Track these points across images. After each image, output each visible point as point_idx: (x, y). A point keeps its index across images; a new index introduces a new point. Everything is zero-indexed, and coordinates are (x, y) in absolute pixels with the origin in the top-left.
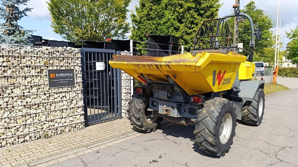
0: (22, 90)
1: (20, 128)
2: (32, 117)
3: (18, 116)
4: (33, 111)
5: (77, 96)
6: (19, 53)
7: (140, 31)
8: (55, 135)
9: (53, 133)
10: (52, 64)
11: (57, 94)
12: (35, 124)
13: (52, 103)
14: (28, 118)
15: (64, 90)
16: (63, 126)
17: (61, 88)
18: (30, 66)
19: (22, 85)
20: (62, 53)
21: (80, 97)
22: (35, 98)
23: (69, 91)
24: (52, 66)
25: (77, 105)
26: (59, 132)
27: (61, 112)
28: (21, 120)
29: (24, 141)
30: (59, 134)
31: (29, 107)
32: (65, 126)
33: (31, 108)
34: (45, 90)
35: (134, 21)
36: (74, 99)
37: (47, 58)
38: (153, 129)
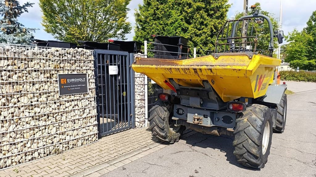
0: (30, 98)
1: (27, 143)
2: (40, 130)
3: (25, 130)
4: (42, 123)
5: (90, 104)
6: (26, 55)
7: (145, 31)
8: (66, 150)
9: (64, 148)
10: (63, 68)
11: (68, 102)
12: (44, 138)
13: (64, 113)
14: (37, 131)
15: (76, 98)
16: (75, 139)
17: (73, 95)
18: (38, 71)
19: (30, 93)
20: (74, 55)
21: (93, 106)
22: (44, 108)
23: (81, 98)
24: (63, 70)
25: (90, 115)
26: (71, 146)
27: (73, 122)
28: (28, 134)
29: (32, 159)
30: (71, 148)
31: (38, 118)
32: (77, 139)
33: (40, 119)
34: (55, 98)
35: (139, 21)
36: (86, 107)
37: (57, 60)
38: (176, 139)
